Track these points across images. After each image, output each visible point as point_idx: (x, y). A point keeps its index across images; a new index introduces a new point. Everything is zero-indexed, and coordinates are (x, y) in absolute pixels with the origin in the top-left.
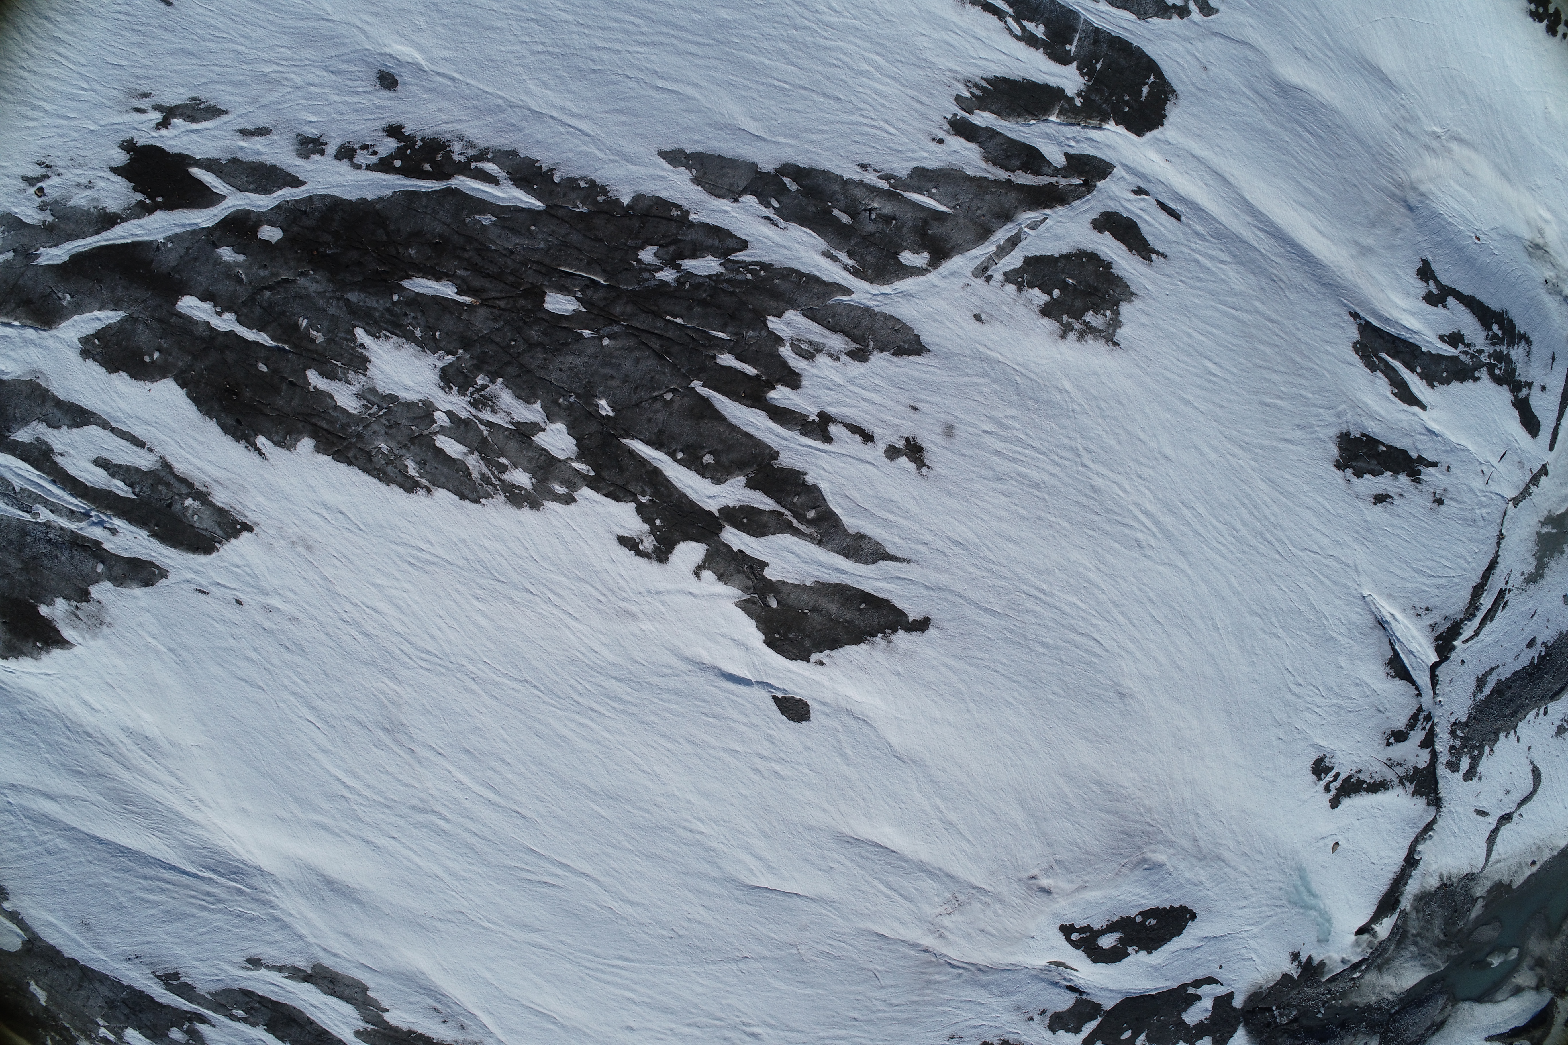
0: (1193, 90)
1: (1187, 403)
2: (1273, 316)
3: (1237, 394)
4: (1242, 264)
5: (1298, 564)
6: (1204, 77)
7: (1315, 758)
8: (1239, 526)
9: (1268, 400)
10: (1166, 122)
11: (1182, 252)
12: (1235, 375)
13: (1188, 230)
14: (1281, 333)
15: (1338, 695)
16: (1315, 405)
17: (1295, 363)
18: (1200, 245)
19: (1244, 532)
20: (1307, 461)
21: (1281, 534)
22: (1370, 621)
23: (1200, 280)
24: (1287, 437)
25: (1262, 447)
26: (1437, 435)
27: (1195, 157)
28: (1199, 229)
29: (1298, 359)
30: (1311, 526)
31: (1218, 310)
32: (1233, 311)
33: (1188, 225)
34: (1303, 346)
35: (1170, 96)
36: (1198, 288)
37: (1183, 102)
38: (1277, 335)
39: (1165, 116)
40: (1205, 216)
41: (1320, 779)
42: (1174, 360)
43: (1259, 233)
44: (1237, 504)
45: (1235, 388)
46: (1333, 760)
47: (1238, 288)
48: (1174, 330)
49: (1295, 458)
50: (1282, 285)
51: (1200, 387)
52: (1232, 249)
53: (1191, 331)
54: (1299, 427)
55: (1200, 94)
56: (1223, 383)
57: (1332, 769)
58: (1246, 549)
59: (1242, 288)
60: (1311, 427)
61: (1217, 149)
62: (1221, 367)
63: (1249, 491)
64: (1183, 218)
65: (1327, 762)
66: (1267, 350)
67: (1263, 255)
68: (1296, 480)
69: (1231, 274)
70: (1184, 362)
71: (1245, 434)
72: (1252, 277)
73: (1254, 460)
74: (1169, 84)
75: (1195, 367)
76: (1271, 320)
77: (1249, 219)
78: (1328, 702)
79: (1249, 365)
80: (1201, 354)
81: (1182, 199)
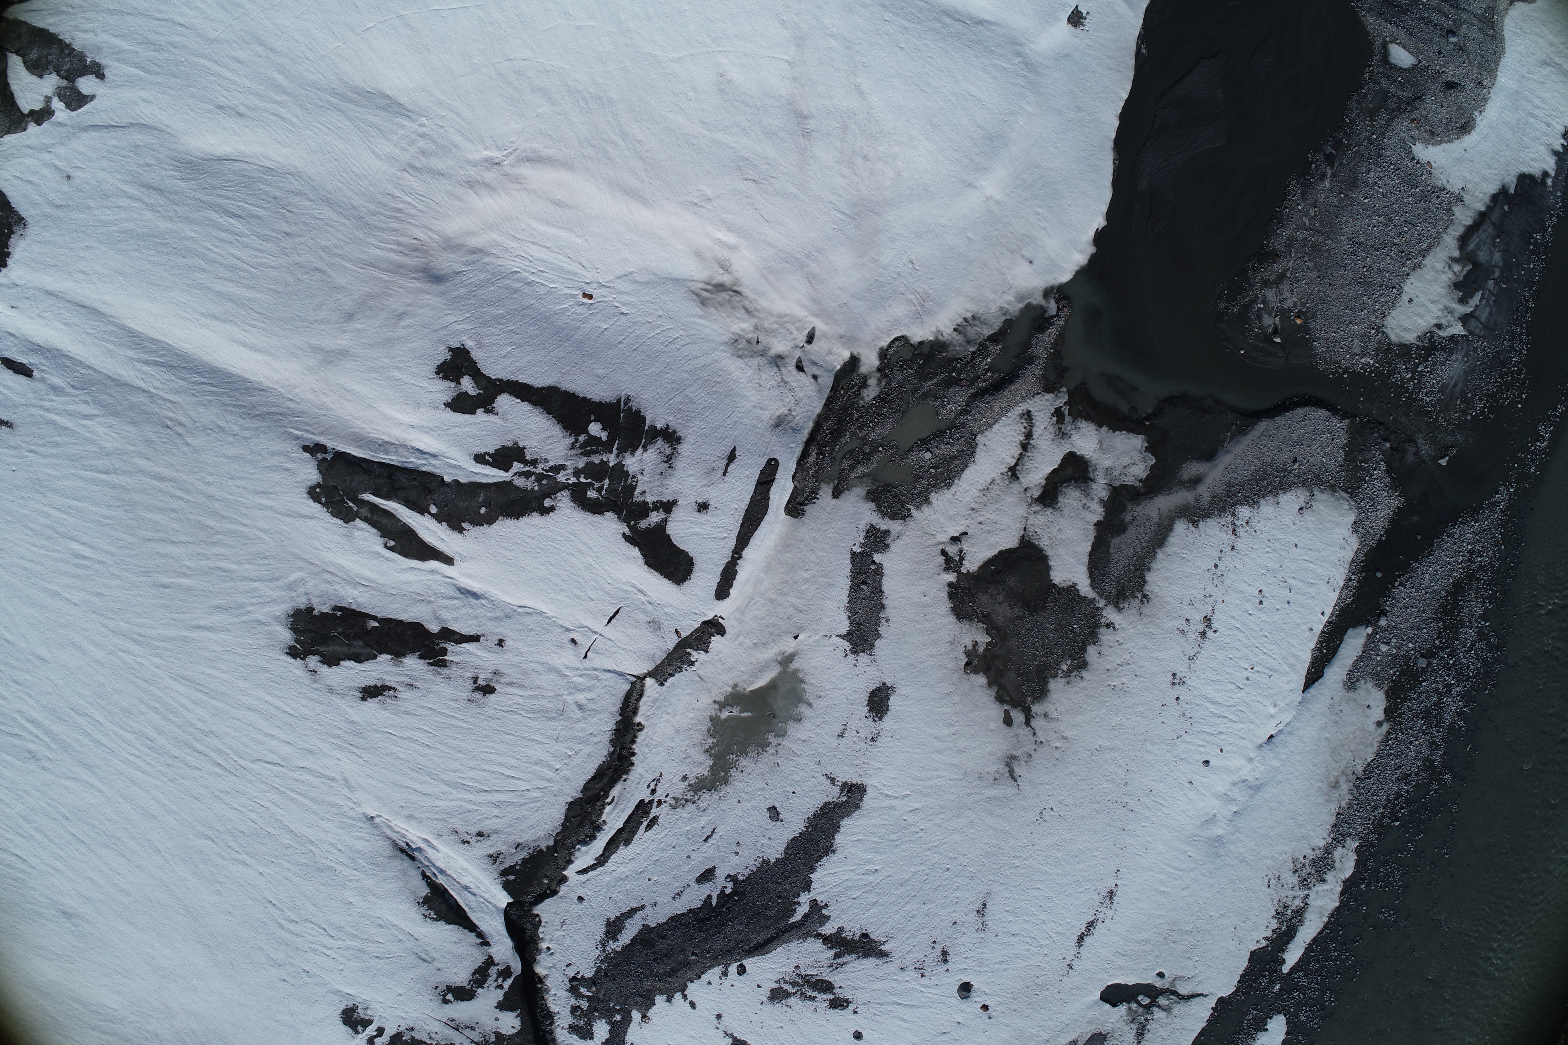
0: (48, 210)
1: (56, 594)
2: (167, 472)
3: (118, 577)
4: (116, 414)
5: (251, 778)
6: (66, 189)
7: (343, 1007)
8: (152, 734)
9: (166, 580)
10: (9, 261)
11: (32, 415)
12: (113, 555)
13: (40, 386)
14: (179, 493)
15: (354, 936)
16: (245, 579)
17: (204, 527)
18: (58, 402)
19: (161, 741)
20: (240, 651)
21: (216, 742)
22: (386, 848)
23: (56, 445)
24: (202, 623)
25: (164, 639)
26: (475, 596)
27: (49, 293)
28: (58, 381)
29: (210, 522)
30: (260, 731)
31: (81, 478)
32: (104, 476)
33: (43, 380)
34: (217, 505)
35: (15, 228)
36: (53, 456)
37: (32, 231)
38: (173, 496)
39: (8, 255)
40: (67, 362)
41: (357, 1032)
42: (29, 546)
43: (147, 369)
44: (143, 708)
45: (114, 570)
46: (369, 1012)
47: (109, 446)
48: (24, 511)
49: (219, 649)
50: (180, 429)
51: (66, 574)
52: (103, 397)
53: (46, 509)
54: (218, 609)
55: (59, 213)
56: (98, 566)
57: (369, 1022)
58: (169, 761)
59: (116, 445)
60: (241, 606)
61: (80, 276)
62: (92, 547)
63: (157, 692)
64: (35, 373)
65: (361, 1013)
66: (159, 517)
67: (151, 396)
68: (226, 676)
69: (100, 430)
70: (42, 547)
71: (139, 625)
72: (131, 428)
73: (156, 655)
74: (16, 213)
75: (57, 551)
76: (163, 479)
77: (131, 353)
78: (339, 943)
79: (132, 539)
80: (62, 535)
81: (38, 349)
